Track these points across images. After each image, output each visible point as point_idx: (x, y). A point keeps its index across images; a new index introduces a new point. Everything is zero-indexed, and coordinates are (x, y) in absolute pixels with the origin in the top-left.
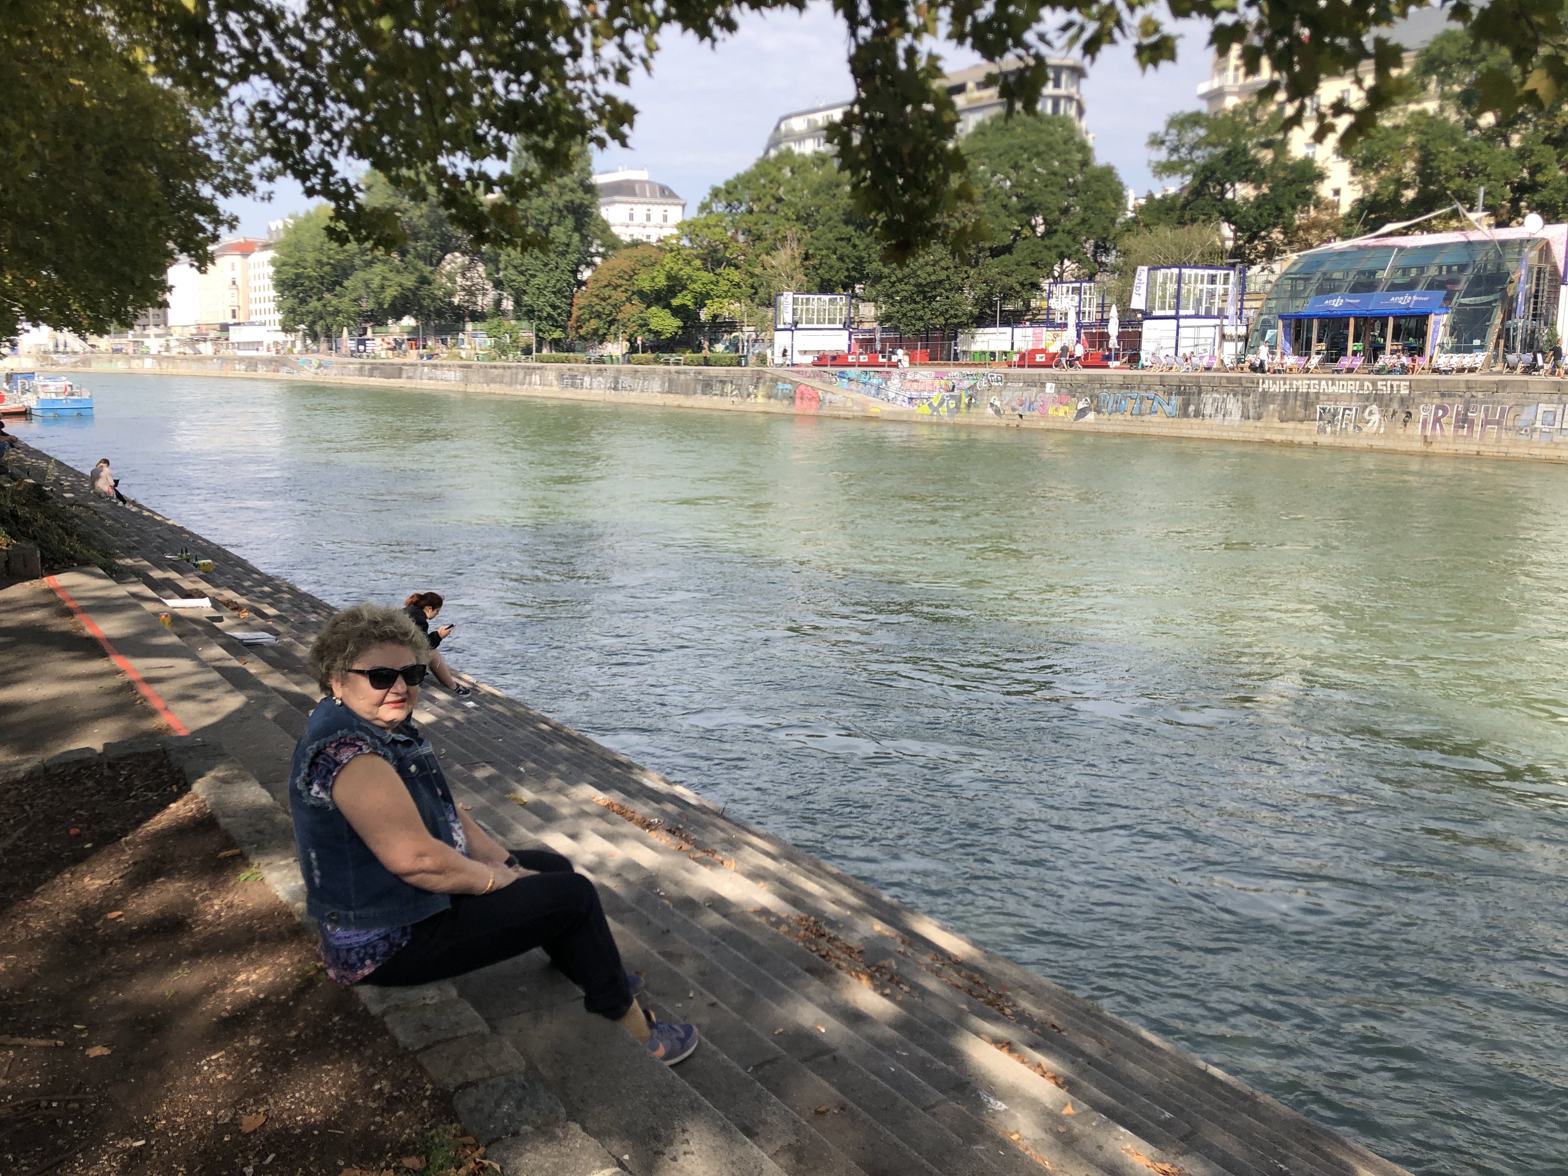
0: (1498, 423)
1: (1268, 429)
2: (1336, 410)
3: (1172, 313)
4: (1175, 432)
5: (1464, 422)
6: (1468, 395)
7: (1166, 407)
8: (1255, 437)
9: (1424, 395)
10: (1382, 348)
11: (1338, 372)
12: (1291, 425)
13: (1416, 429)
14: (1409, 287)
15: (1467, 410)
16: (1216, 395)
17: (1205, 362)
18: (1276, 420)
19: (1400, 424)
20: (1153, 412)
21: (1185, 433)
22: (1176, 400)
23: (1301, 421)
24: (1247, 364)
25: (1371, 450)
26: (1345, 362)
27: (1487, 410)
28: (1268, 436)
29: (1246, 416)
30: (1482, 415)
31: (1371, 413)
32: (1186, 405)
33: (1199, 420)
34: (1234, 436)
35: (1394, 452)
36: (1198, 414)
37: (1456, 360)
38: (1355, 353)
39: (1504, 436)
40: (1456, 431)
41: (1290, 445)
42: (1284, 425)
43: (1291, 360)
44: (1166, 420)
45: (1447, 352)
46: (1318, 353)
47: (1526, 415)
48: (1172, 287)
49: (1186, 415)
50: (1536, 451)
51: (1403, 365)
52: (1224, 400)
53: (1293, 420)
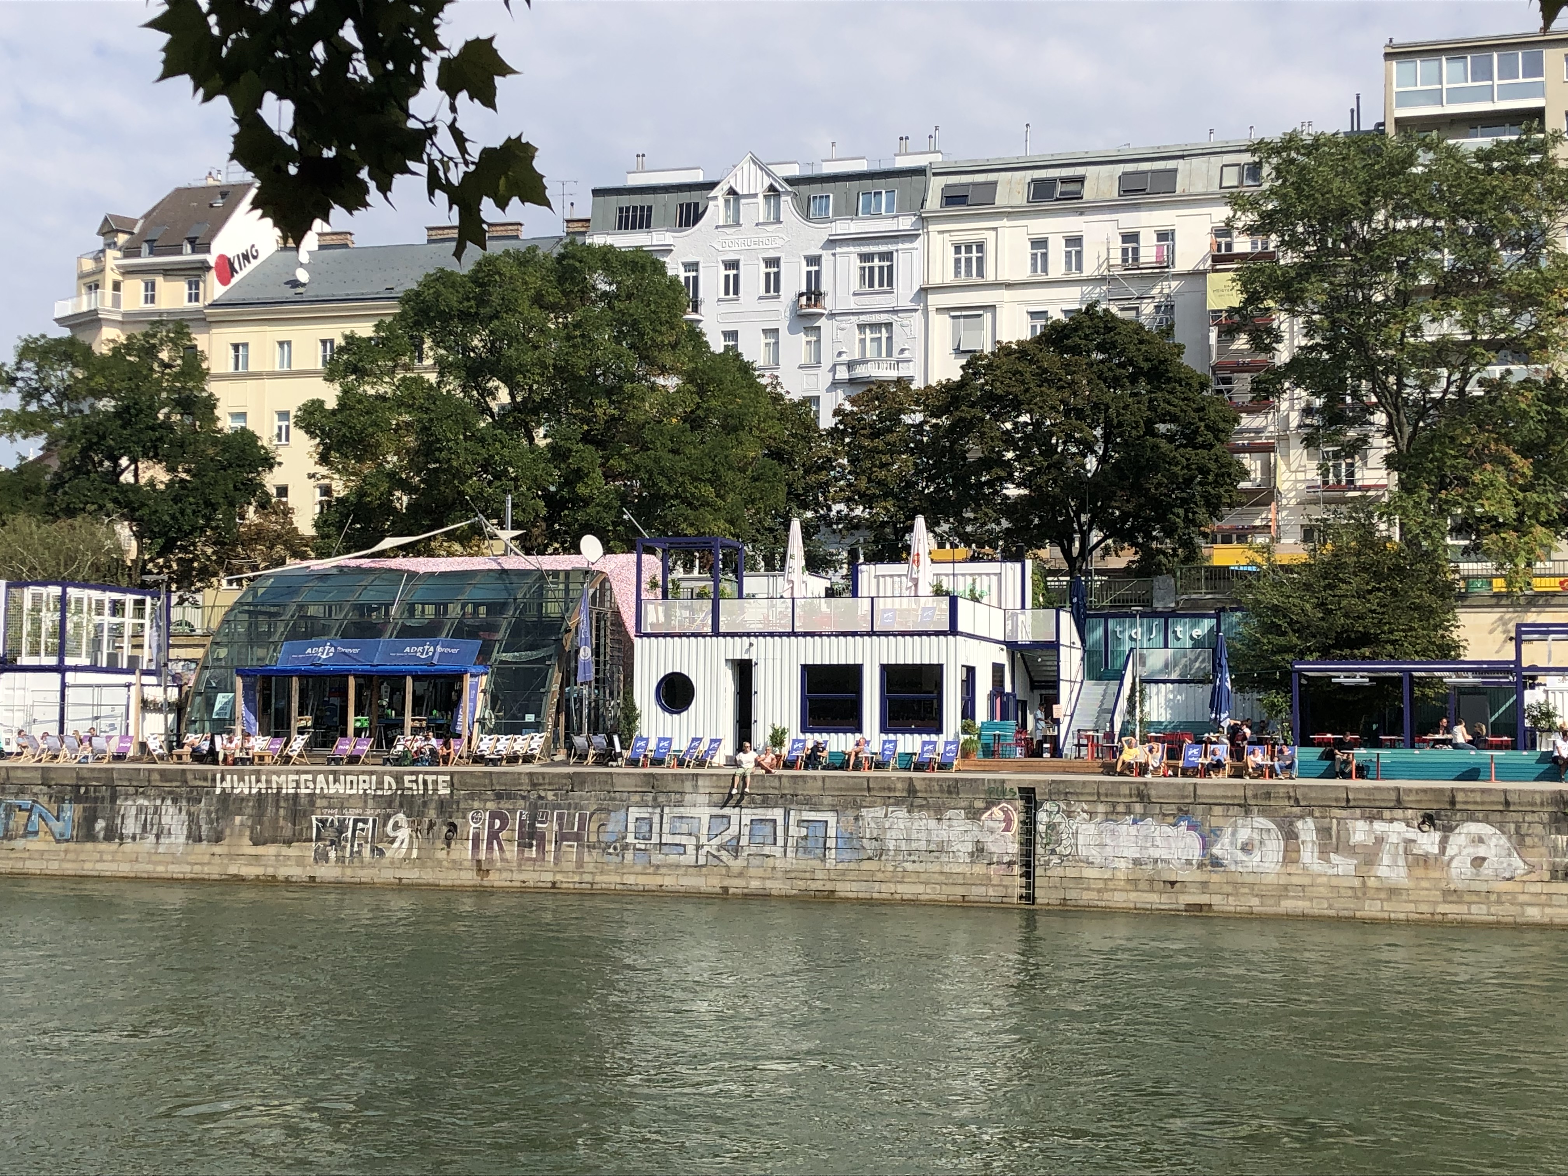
0: (578, 837)
1: (233, 857)
2: (342, 822)
3: (53, 661)
4: (70, 868)
5: (532, 836)
6: (533, 795)
7: (53, 823)
8: (213, 871)
9: (472, 797)
10: (399, 726)
11: (337, 761)
12: (271, 850)
13: (464, 851)
14: (428, 631)
15: (533, 818)
16: (141, 801)
17: (113, 747)
18: (246, 841)
19: (440, 844)
20: (28, 833)
21: (89, 868)
22: (71, 812)
23: (288, 842)
24: (187, 749)
25: (401, 887)
26: (345, 746)
27: (560, 817)
28: (233, 870)
29: (194, 837)
30: (555, 827)
31: (396, 827)
32: (89, 820)
33: (114, 846)
34: (177, 870)
35: (434, 888)
36: (112, 834)
37: (505, 744)
38: (358, 732)
39: (587, 858)
40: (521, 852)
41: (271, 882)
42: (260, 850)
43: (259, 743)
44: (54, 846)
45: (490, 732)
46: (301, 731)
47: (613, 826)
48: (49, 619)
49: (90, 836)
50: (630, 879)
51: (433, 752)
52: (156, 809)
53: (274, 841)
